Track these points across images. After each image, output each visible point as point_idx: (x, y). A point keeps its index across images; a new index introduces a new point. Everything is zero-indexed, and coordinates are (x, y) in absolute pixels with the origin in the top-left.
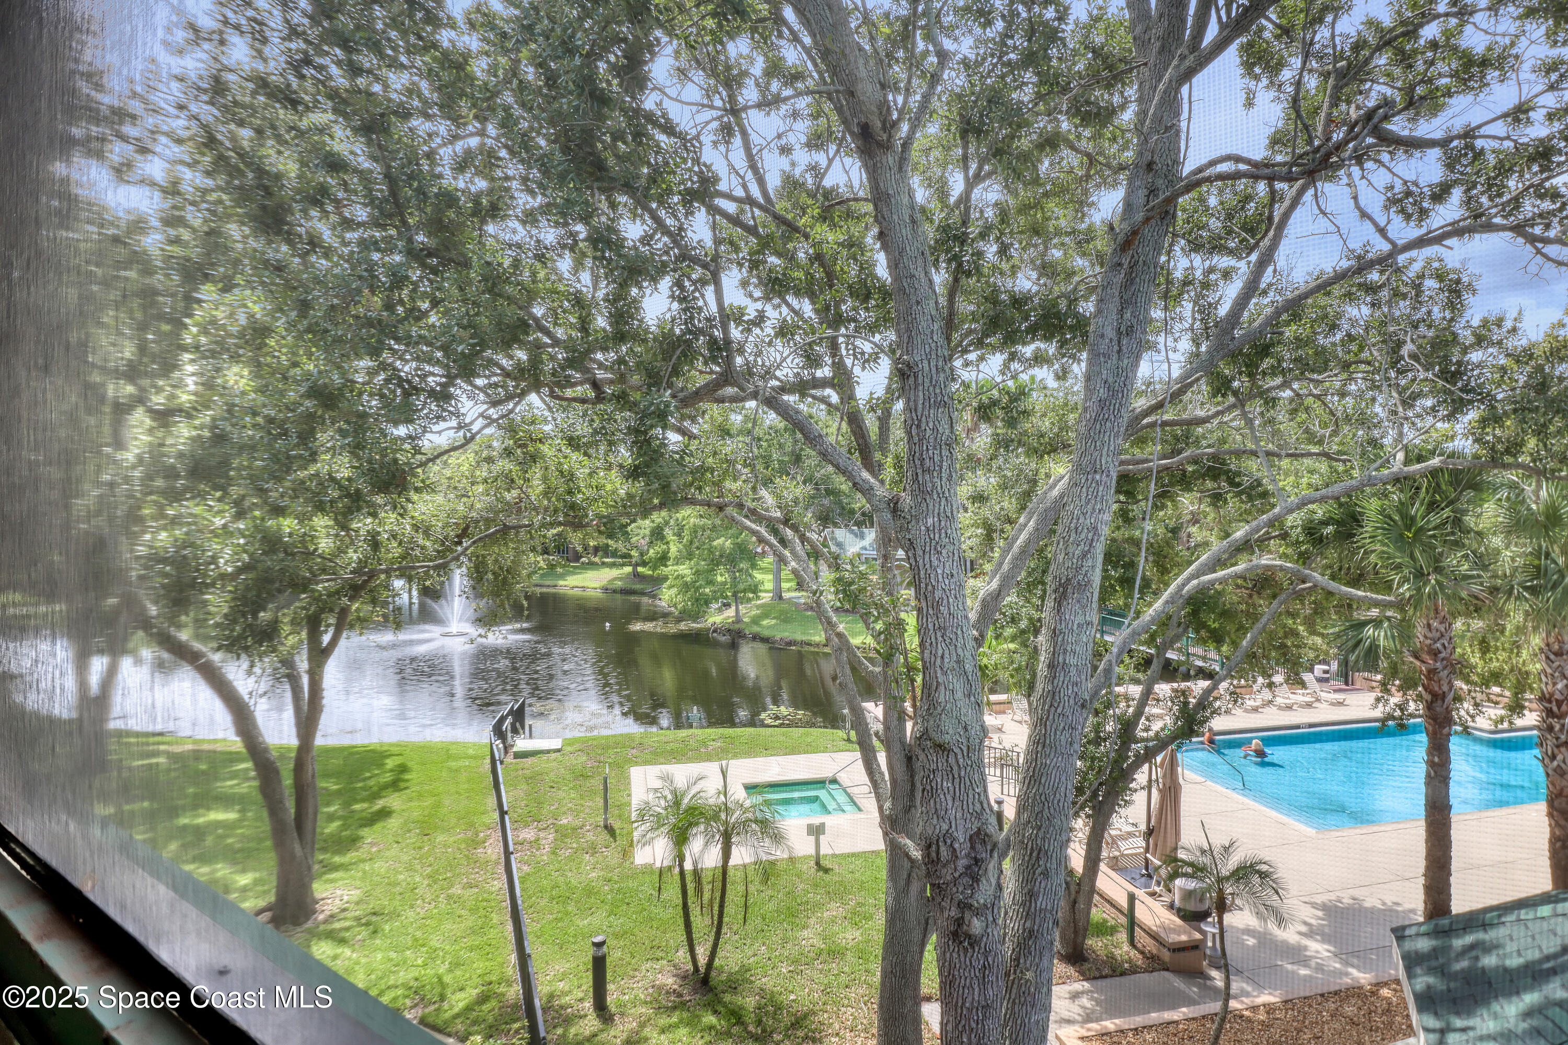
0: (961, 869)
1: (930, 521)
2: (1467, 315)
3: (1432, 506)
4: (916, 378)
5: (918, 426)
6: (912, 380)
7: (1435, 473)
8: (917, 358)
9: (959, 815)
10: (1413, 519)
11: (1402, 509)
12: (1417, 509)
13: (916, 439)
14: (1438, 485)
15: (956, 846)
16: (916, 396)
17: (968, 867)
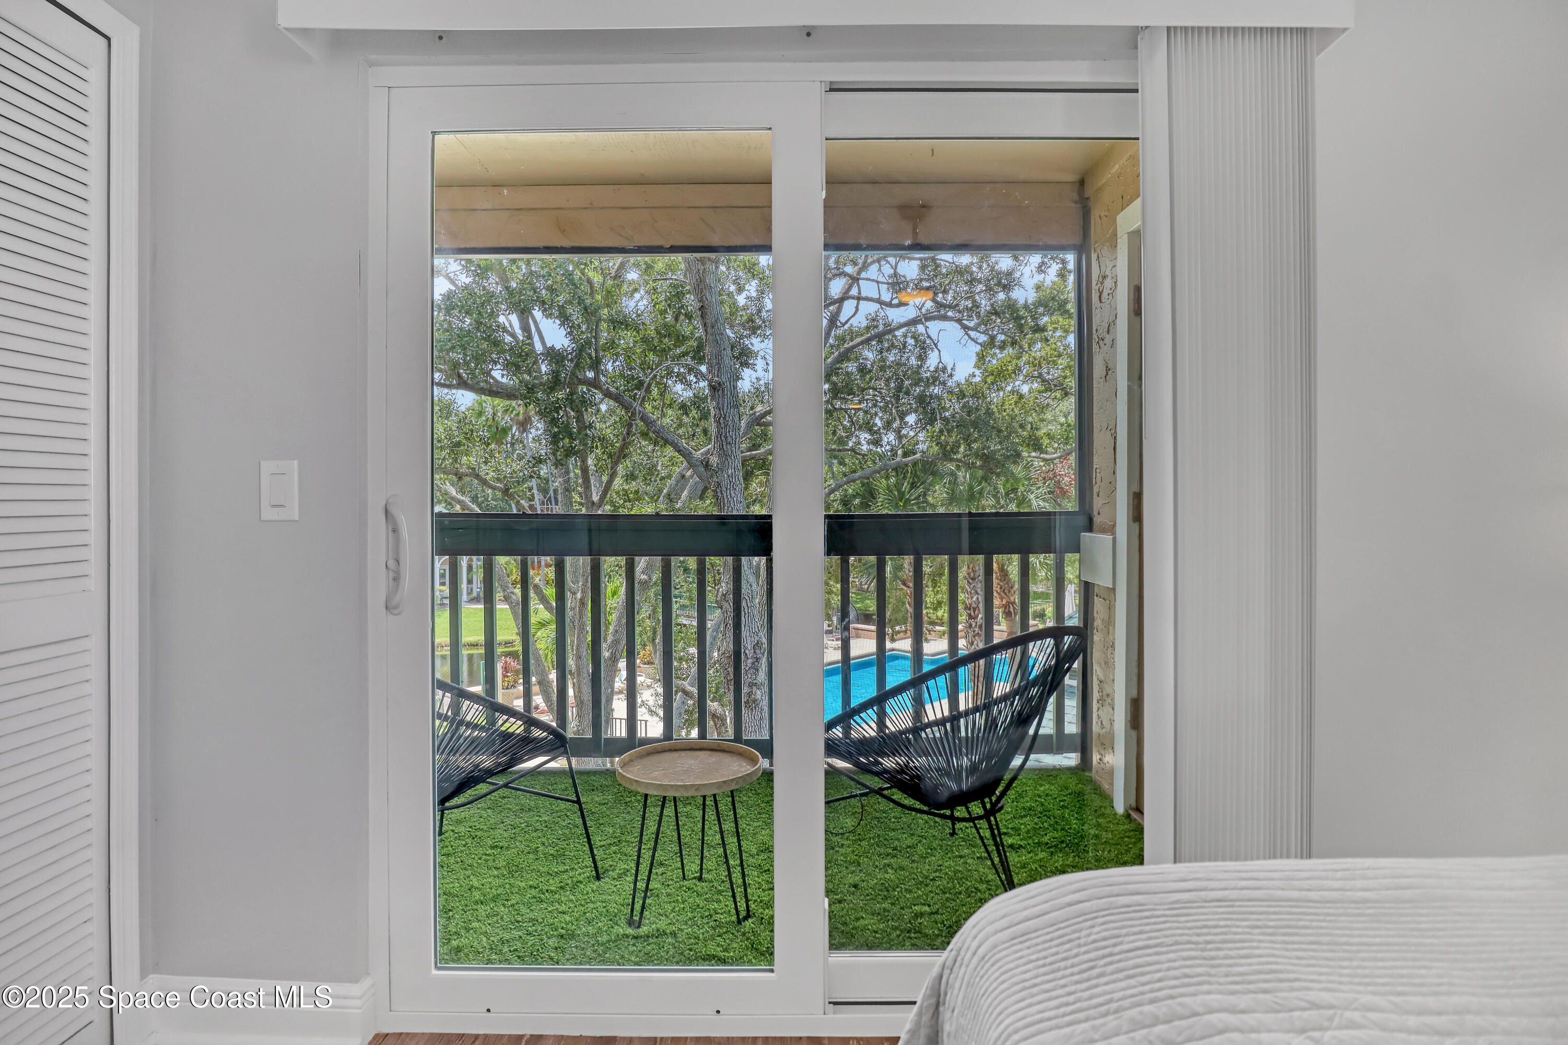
0: (749, 665)
1: (730, 471)
2: (928, 362)
3: (913, 486)
4: (723, 391)
5: (724, 418)
6: (720, 392)
7: (915, 464)
8: (724, 380)
9: (748, 634)
10: (903, 493)
11: (898, 486)
12: (906, 486)
13: (723, 426)
14: (916, 472)
15: (747, 652)
16: (724, 401)
17: (753, 663)
